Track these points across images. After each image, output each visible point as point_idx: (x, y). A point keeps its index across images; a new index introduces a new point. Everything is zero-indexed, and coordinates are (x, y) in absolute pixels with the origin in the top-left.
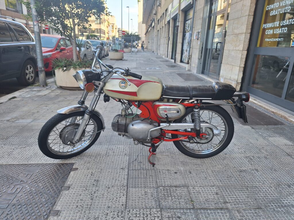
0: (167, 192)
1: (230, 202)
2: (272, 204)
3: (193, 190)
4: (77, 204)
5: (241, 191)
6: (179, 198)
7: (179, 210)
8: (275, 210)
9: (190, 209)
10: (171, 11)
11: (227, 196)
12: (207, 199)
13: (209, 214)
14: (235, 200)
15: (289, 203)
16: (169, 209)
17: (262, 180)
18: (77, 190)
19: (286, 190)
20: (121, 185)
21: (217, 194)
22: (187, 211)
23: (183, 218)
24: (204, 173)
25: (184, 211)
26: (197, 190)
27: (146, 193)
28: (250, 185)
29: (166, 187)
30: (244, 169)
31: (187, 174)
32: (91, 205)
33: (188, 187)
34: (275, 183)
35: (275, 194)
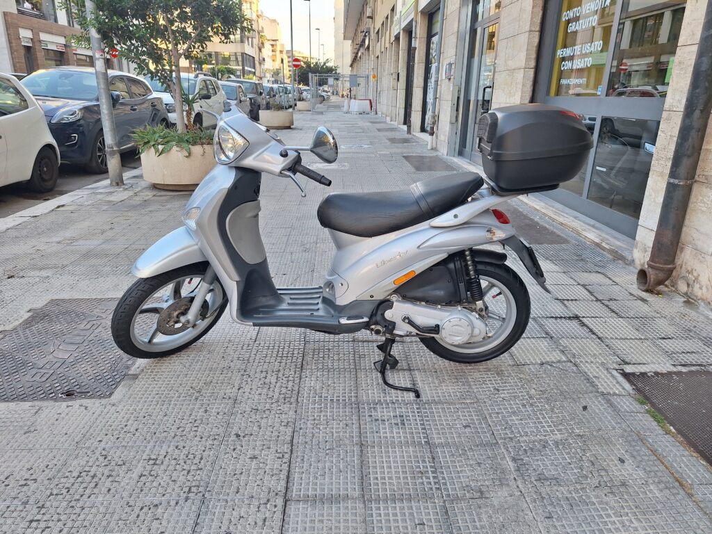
10: (401, 12)
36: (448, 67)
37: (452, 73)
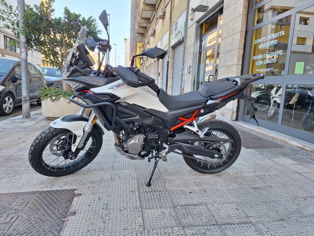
0: (186, 211)
1: (252, 217)
2: (294, 216)
3: (212, 208)
4: (87, 228)
5: (261, 205)
6: (200, 215)
7: (203, 226)
8: (298, 221)
9: (213, 225)
11: (248, 211)
12: (229, 215)
13: (234, 229)
14: (257, 214)
15: (309, 213)
16: (191, 226)
17: (278, 195)
18: (84, 214)
19: (303, 202)
20: (134, 207)
21: (237, 209)
22: (211, 227)
23: (209, 234)
24: (219, 192)
25: (207, 228)
26: (216, 207)
27: (163, 213)
28: (268, 200)
29: (184, 206)
30: (258, 186)
31: (203, 193)
32: (105, 228)
33: (207, 205)
34: (291, 197)
35: (294, 207)
36: (189, 68)
37: (191, 70)
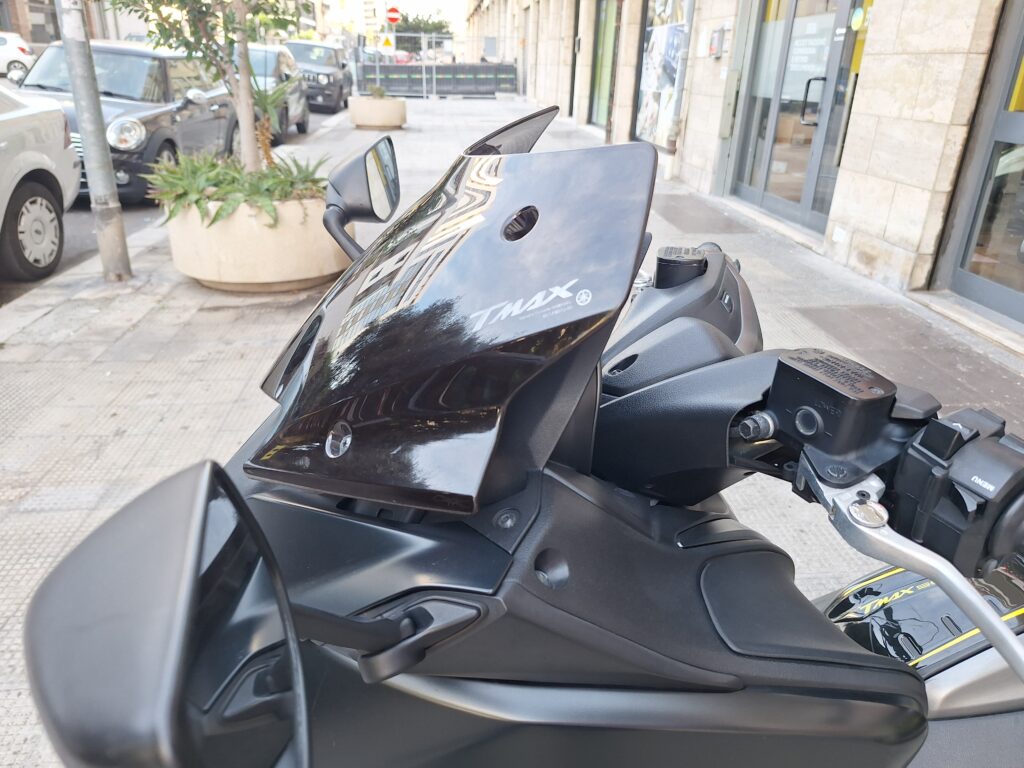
36: (716, 35)
37: (727, 46)
